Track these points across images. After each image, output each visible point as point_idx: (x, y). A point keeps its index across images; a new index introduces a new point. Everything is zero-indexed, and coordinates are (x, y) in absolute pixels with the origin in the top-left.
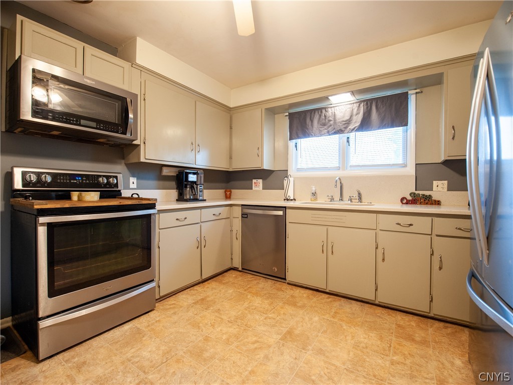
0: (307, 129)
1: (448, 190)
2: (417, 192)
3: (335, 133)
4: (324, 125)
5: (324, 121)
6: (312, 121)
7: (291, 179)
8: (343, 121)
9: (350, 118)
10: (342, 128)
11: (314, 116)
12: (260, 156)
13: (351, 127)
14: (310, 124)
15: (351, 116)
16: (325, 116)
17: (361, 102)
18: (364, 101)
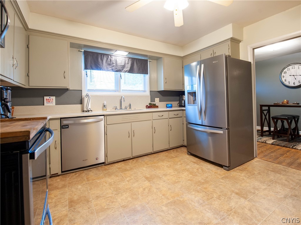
0: (99, 65)
1: (159, 102)
2: (151, 103)
3: (117, 71)
4: (110, 65)
5: (109, 63)
6: (102, 61)
8: (121, 66)
9: (124, 65)
10: (121, 69)
11: (104, 58)
12: (66, 78)
13: (125, 69)
14: (101, 62)
15: (125, 64)
16: (110, 60)
17: (130, 58)
18: (131, 58)
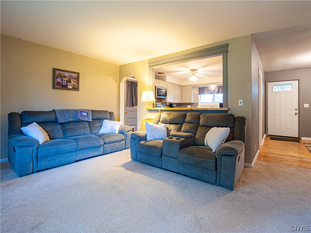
0: (204, 92)
3: (211, 94)
5: (208, 90)
7: (199, 106)
12: (190, 99)
13: (215, 92)
15: (215, 90)
17: (217, 87)
